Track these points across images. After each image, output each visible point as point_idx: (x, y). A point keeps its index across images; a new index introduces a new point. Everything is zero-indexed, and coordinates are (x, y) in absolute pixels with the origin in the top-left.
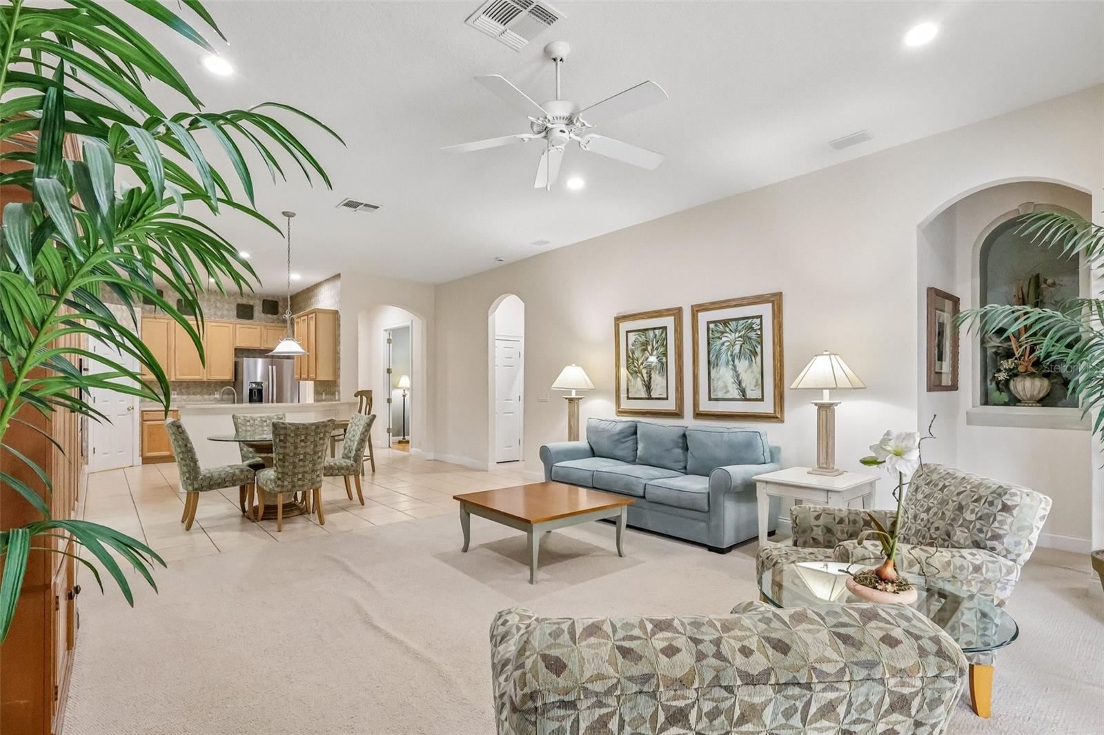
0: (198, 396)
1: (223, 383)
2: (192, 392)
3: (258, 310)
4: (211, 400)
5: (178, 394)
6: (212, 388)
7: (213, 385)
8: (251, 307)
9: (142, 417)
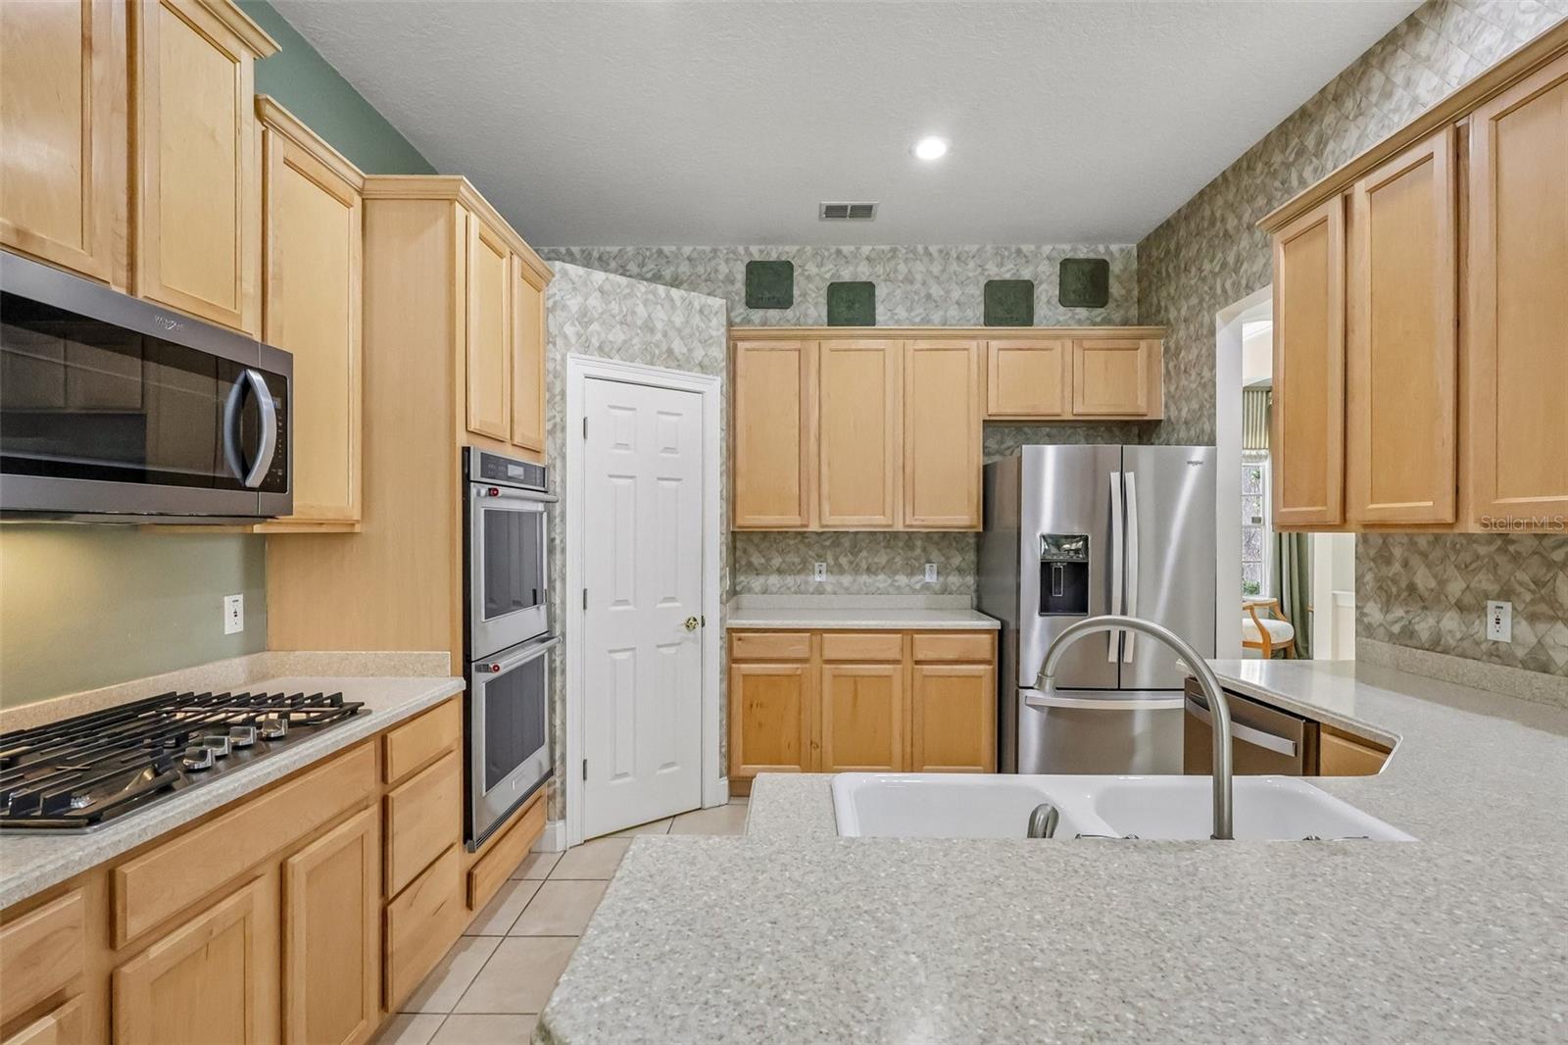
0: (881, 577)
1: (944, 539)
2: (864, 565)
3: (1047, 292)
4: (914, 592)
5: (829, 571)
6: (918, 551)
7: (919, 543)
8: (1025, 289)
9: (730, 649)
